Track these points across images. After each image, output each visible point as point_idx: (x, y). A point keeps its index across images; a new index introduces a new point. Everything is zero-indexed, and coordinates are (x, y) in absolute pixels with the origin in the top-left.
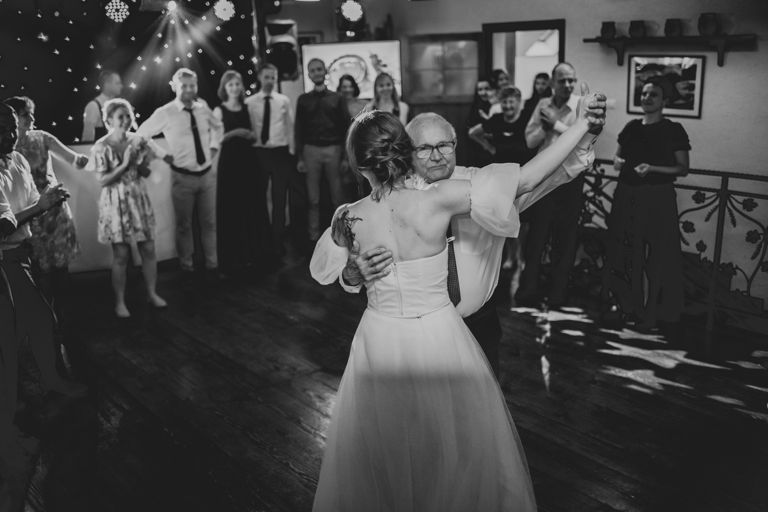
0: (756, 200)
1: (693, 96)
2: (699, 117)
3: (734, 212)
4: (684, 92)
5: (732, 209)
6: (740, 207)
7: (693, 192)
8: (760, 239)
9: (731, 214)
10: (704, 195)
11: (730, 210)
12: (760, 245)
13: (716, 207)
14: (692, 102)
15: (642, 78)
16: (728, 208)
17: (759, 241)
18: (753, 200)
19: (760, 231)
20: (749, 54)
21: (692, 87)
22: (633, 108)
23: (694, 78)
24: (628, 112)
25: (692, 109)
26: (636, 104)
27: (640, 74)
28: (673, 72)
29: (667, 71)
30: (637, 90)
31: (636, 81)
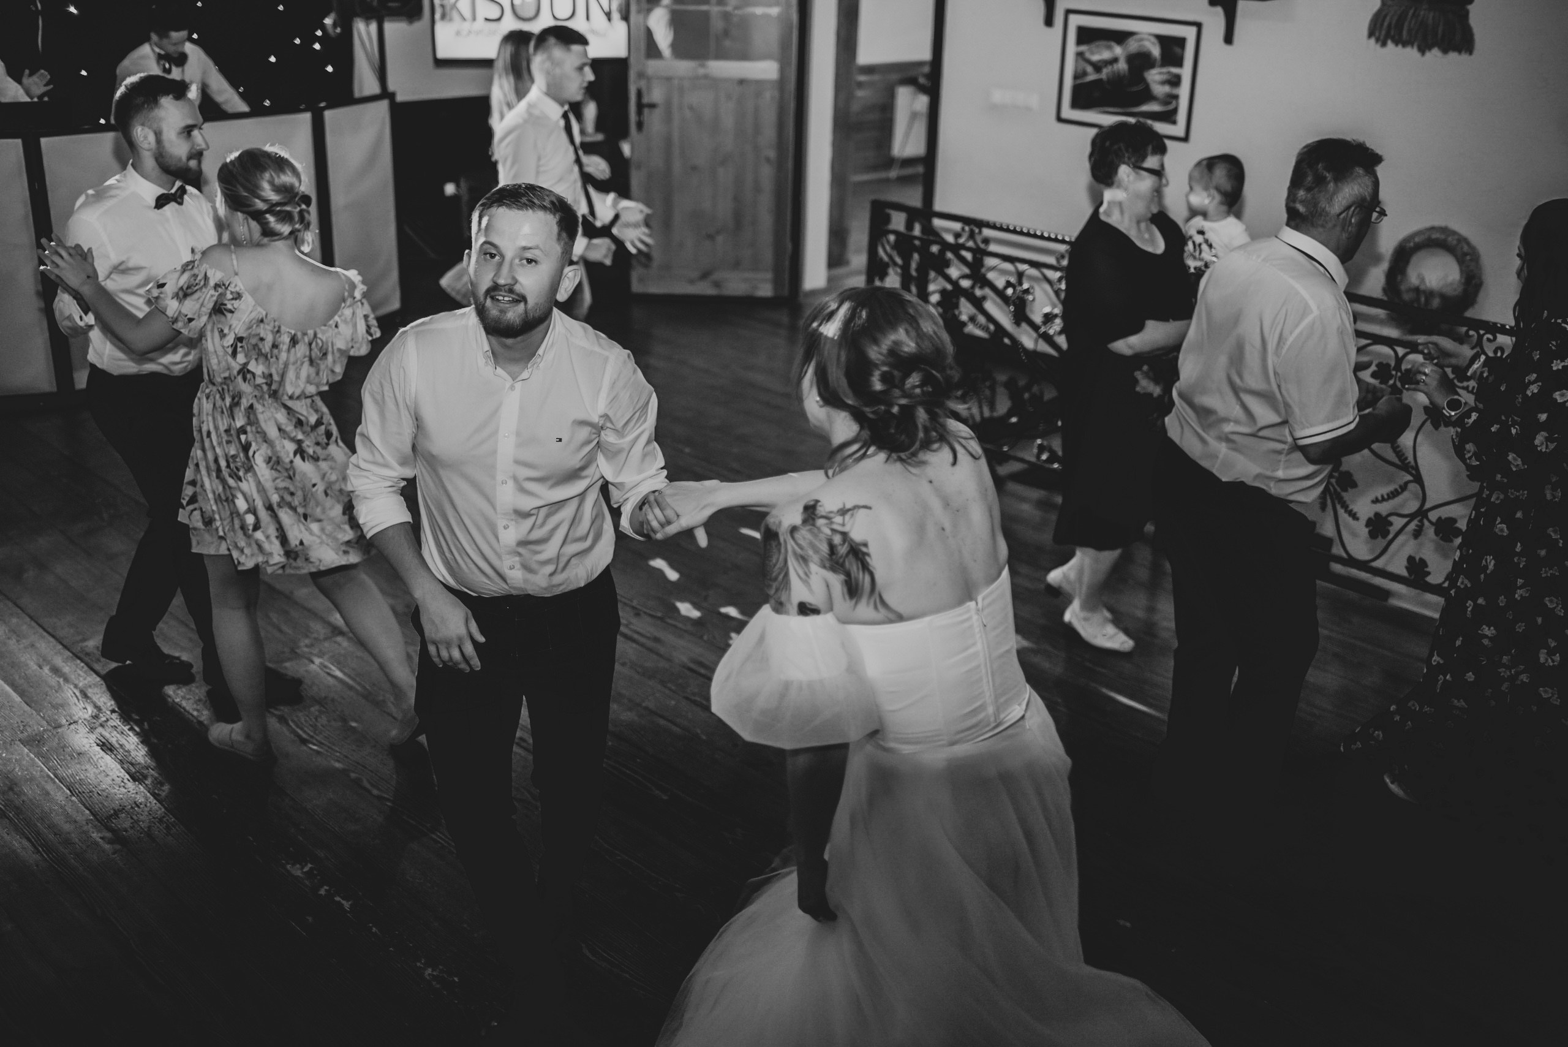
1: (1176, 97)
2: (1186, 139)
4: (1160, 90)
14: (1175, 111)
15: (1088, 55)
21: (1175, 81)
22: (1068, 112)
23: (1179, 63)
24: (1060, 119)
25: (1174, 122)
26: (1076, 104)
27: (1083, 48)
28: (1145, 50)
29: (1133, 46)
30: (1076, 77)
31: (1076, 61)
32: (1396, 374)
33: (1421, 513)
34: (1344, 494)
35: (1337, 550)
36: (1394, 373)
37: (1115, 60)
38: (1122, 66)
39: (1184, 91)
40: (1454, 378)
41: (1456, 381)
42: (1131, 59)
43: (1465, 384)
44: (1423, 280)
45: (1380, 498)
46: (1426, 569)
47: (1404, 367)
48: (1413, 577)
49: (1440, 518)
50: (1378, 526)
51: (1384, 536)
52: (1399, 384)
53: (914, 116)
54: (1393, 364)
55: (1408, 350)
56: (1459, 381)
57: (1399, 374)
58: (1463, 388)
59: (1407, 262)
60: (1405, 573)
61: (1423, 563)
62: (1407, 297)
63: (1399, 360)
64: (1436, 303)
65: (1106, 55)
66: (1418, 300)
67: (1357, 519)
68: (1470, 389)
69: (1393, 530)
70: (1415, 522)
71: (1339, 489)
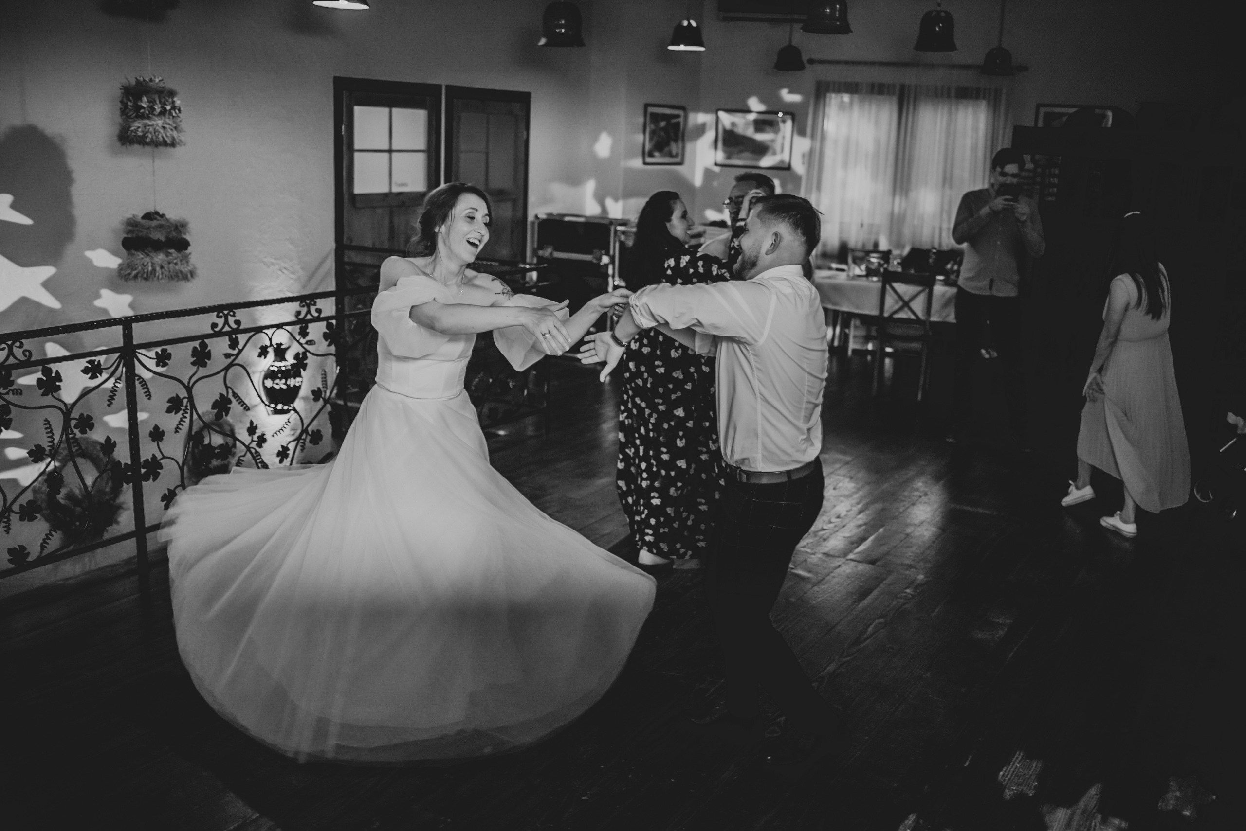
61: (21, 549)
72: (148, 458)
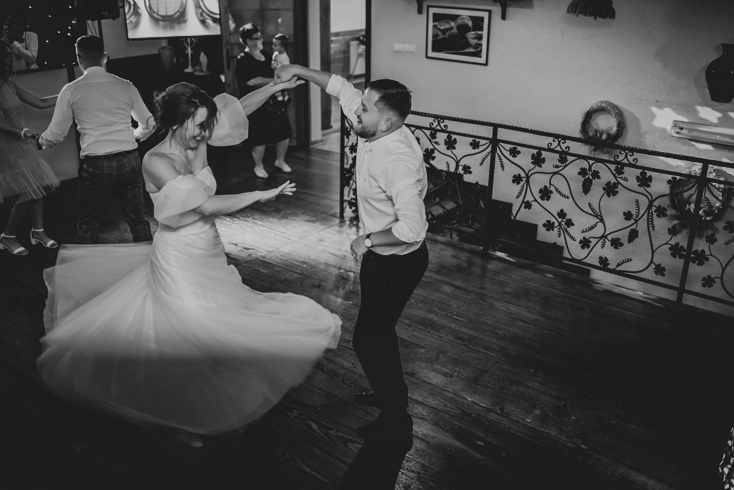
0: (519, 148)
1: (481, 45)
2: (486, 64)
3: (503, 157)
4: (473, 42)
5: (501, 155)
6: (507, 154)
7: (471, 140)
8: (522, 181)
9: (501, 160)
10: (479, 142)
11: (499, 156)
12: (523, 186)
13: (489, 153)
14: (481, 51)
15: (438, 26)
16: (498, 154)
17: (522, 183)
18: (517, 148)
19: (523, 175)
20: (527, 11)
21: (480, 37)
22: (431, 54)
23: (482, 30)
24: (427, 57)
25: (481, 57)
26: (434, 50)
27: (437, 23)
28: (464, 23)
29: (459, 21)
30: (434, 37)
31: (433, 29)
32: (589, 172)
33: (604, 237)
34: (568, 229)
35: (566, 254)
36: (588, 172)
37: (452, 28)
38: (455, 31)
39: (484, 42)
40: (616, 174)
41: (616, 175)
42: (459, 27)
43: (621, 176)
44: (598, 126)
45: (585, 230)
46: (607, 262)
47: (593, 169)
48: (602, 266)
49: (613, 238)
50: (585, 243)
51: (588, 248)
52: (591, 177)
53: (360, 55)
54: (588, 168)
55: (594, 161)
56: (618, 175)
57: (591, 173)
58: (620, 178)
59: (591, 118)
60: (598, 265)
61: (606, 259)
62: (591, 134)
63: (590, 167)
64: (604, 137)
65: (447, 26)
66: (596, 135)
67: (575, 240)
68: (623, 178)
69: (592, 245)
70: (602, 240)
71: (566, 227)
72: (698, 250)
